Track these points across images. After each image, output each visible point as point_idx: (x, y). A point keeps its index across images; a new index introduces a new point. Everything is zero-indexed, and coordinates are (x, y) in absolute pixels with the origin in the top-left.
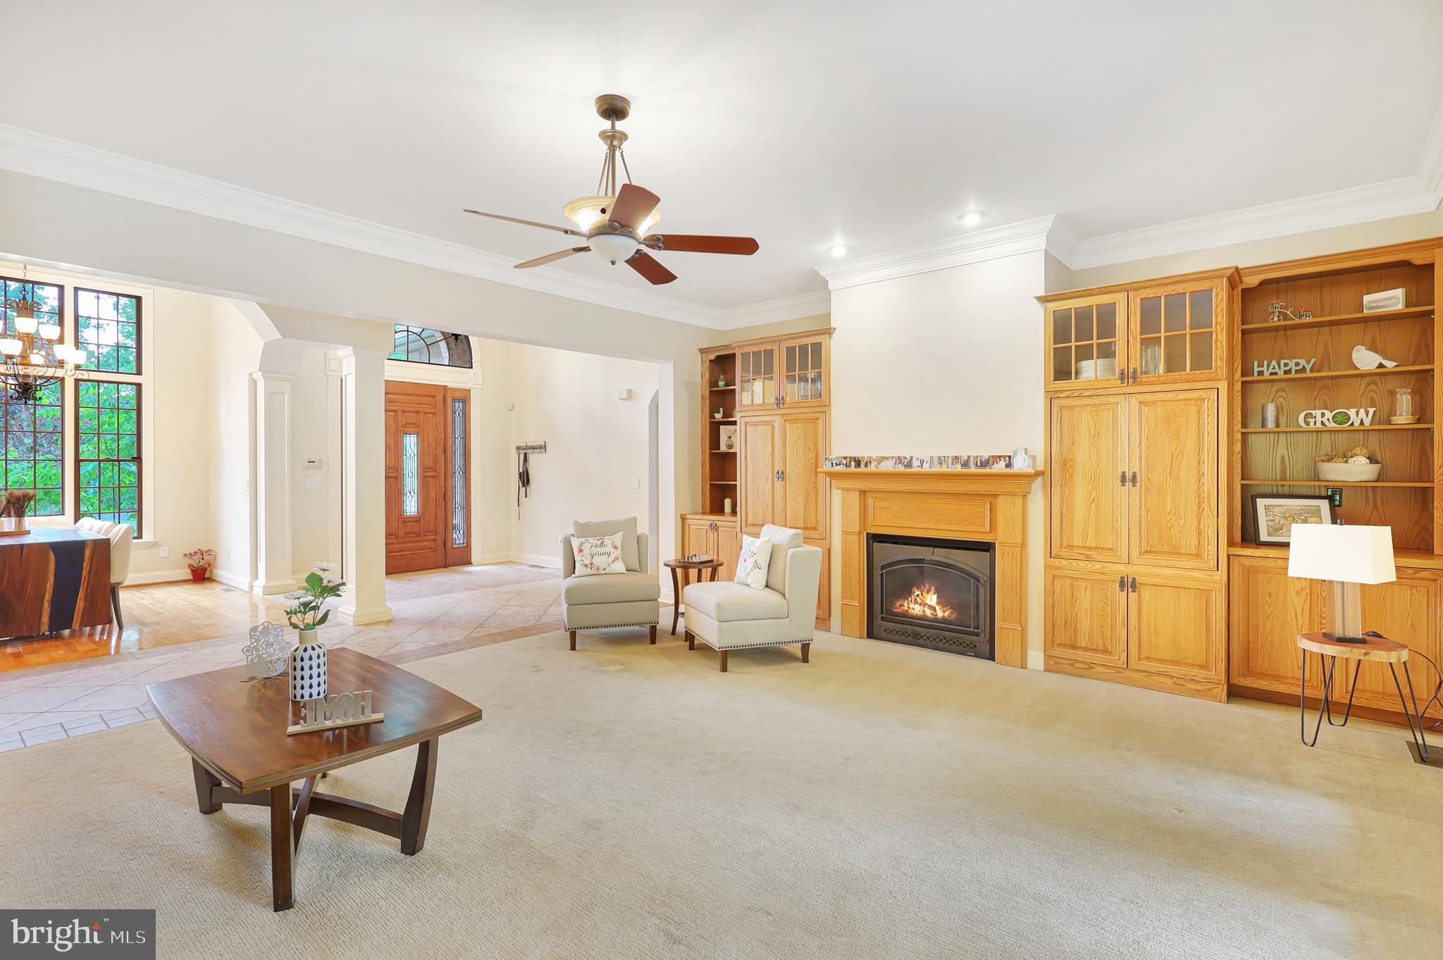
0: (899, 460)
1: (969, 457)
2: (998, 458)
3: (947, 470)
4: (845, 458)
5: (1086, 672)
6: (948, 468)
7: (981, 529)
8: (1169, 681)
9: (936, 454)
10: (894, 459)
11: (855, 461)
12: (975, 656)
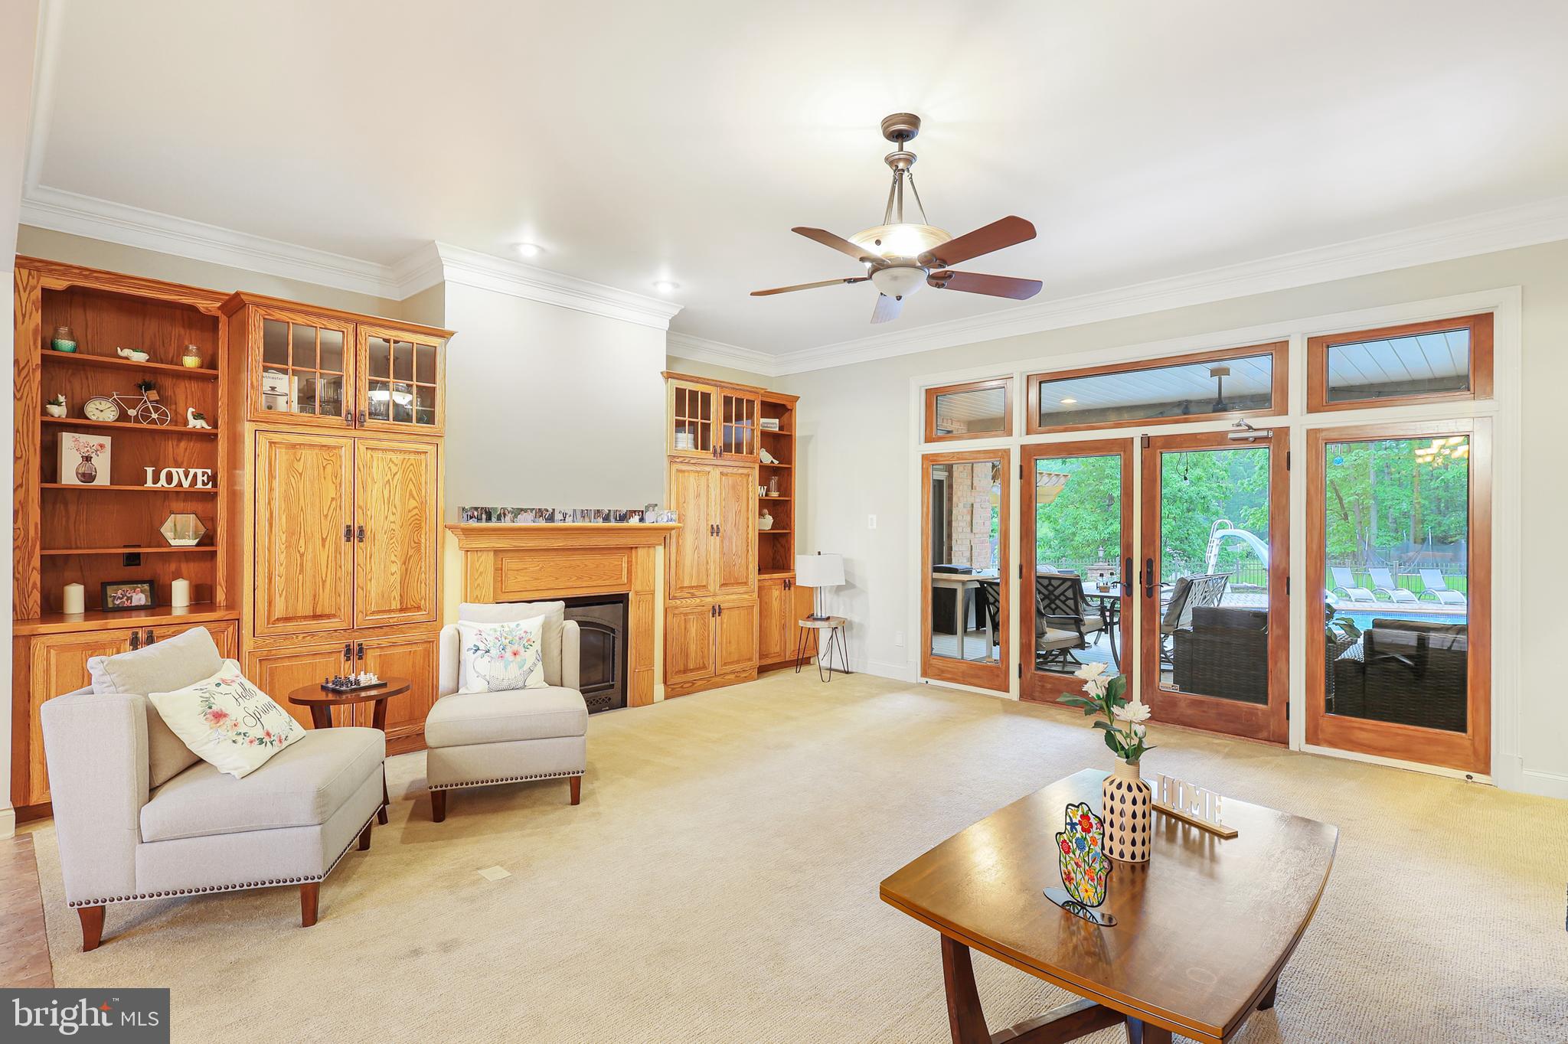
0: (540, 513)
1: (610, 511)
2: (633, 512)
3: (590, 524)
4: (476, 509)
5: (690, 689)
6: (590, 522)
7: (619, 582)
8: (732, 676)
9: (579, 508)
10: (534, 511)
11: (486, 512)
12: (609, 709)
